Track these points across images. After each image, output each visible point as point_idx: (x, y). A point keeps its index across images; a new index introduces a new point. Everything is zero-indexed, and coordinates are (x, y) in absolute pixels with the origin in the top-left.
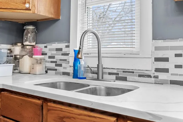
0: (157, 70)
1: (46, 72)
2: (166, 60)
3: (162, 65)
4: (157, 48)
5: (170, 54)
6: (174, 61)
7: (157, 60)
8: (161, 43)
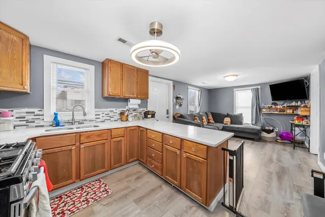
0: (96, 118)
1: (14, 128)
2: (99, 115)
3: (98, 117)
4: (96, 111)
5: (100, 113)
6: (102, 115)
7: (96, 115)
8: (97, 110)
